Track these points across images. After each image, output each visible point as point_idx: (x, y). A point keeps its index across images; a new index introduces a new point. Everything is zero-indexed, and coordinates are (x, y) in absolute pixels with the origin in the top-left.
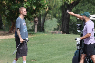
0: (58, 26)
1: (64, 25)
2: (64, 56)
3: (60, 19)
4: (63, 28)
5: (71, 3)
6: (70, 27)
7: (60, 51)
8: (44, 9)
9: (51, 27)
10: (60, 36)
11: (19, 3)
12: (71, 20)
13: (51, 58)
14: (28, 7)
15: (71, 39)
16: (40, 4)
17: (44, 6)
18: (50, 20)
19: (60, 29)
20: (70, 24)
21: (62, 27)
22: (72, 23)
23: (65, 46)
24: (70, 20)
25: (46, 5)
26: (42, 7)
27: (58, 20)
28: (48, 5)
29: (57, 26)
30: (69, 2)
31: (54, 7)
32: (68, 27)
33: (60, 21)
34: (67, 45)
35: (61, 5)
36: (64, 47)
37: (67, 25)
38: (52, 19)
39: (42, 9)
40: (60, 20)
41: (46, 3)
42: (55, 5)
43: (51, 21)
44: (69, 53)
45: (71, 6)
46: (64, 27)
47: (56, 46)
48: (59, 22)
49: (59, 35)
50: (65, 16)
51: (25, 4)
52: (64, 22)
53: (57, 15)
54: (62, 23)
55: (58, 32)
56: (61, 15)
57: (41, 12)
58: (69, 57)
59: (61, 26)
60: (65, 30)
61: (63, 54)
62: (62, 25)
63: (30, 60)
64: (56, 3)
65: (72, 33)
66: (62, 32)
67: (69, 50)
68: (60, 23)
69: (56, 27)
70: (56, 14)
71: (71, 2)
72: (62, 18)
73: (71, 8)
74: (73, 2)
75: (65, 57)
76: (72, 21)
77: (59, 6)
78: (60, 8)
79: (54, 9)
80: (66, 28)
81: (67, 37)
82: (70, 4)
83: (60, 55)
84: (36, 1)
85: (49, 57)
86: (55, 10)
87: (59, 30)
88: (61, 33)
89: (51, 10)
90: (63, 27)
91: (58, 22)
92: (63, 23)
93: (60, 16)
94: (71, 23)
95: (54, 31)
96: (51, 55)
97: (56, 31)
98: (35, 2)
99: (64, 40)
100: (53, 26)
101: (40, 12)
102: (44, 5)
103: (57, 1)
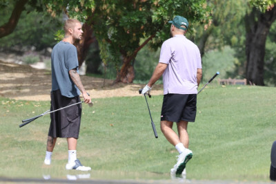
0: (236, 65)
1: (251, 62)
2: (250, 142)
3: (240, 49)
4: (249, 70)
5: (266, 10)
6: (265, 68)
7: (241, 129)
8: (202, 23)
9: (219, 68)
10: (240, 90)
11: (141, 10)
12: (269, 51)
13: (220, 144)
14: (162, 19)
15: (270, 98)
16: (193, 13)
17: (202, 16)
18: (216, 50)
19: (242, 72)
20: (266, 62)
21: (247, 68)
22: (272, 59)
23: (253, 115)
24: (266, 52)
25: (208, 14)
26: (197, 19)
27: (237, 51)
28: (211, 15)
29: (234, 66)
30: (262, 6)
31: (227, 18)
32: (260, 68)
33: (240, 52)
34: (258, 114)
35: (244, 14)
36: (251, 118)
37: (258, 62)
38: (222, 48)
39: (198, 23)
40: (243, 49)
41: (207, 10)
42: (229, 15)
43: (220, 54)
44: (263, 132)
45: (268, 18)
46: (252, 69)
47: (231, 116)
48: (238, 56)
49: (239, 88)
50: (254, 40)
51: (157, 13)
52: (251, 56)
53: (234, 39)
54: (246, 57)
55: (235, 81)
56: (243, 38)
57: (195, 31)
58: (263, 144)
59: (245, 66)
60: (253, 77)
61: (248, 136)
62: (245, 62)
63: (167, 150)
64: (231, 9)
65: (271, 83)
66: (245, 80)
67: (262, 125)
68: (242, 59)
69: (231, 68)
70: (231, 36)
71: (268, 7)
72: (246, 46)
73: (269, 23)
74: (272, 6)
75: (253, 143)
76: (272, 53)
77: (240, 18)
78: (241, 22)
79: (226, 25)
80: (256, 70)
81: (258, 92)
82: (264, 11)
83: (239, 138)
84: (181, 5)
85: (213, 144)
86: (229, 26)
87: (239, 77)
88: (243, 83)
89: (220, 26)
90: (250, 67)
91: (235, 56)
92: (248, 59)
93: (242, 42)
94: (268, 59)
95: (227, 78)
96: (219, 138)
97: (230, 79)
98: (179, 6)
99: (250, 101)
100: (223, 65)
101: (192, 31)
102: (201, 13)
103: (235, 5)
